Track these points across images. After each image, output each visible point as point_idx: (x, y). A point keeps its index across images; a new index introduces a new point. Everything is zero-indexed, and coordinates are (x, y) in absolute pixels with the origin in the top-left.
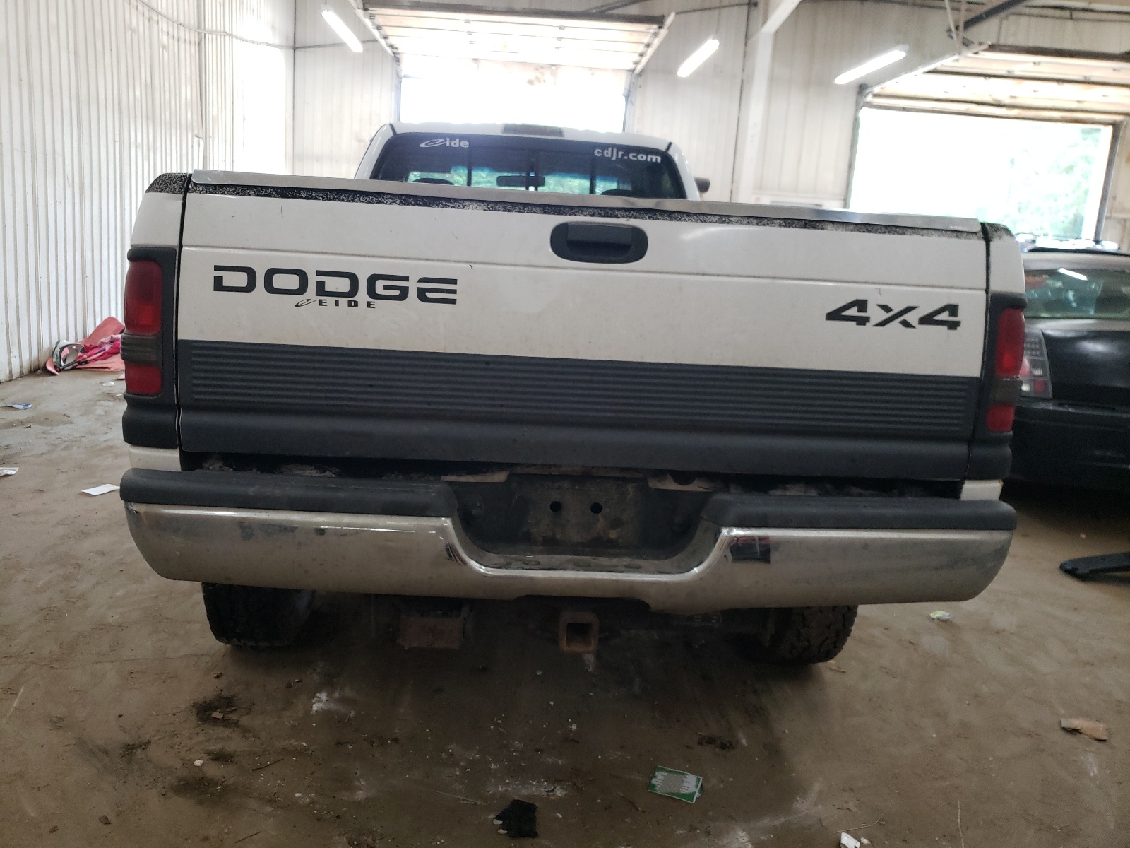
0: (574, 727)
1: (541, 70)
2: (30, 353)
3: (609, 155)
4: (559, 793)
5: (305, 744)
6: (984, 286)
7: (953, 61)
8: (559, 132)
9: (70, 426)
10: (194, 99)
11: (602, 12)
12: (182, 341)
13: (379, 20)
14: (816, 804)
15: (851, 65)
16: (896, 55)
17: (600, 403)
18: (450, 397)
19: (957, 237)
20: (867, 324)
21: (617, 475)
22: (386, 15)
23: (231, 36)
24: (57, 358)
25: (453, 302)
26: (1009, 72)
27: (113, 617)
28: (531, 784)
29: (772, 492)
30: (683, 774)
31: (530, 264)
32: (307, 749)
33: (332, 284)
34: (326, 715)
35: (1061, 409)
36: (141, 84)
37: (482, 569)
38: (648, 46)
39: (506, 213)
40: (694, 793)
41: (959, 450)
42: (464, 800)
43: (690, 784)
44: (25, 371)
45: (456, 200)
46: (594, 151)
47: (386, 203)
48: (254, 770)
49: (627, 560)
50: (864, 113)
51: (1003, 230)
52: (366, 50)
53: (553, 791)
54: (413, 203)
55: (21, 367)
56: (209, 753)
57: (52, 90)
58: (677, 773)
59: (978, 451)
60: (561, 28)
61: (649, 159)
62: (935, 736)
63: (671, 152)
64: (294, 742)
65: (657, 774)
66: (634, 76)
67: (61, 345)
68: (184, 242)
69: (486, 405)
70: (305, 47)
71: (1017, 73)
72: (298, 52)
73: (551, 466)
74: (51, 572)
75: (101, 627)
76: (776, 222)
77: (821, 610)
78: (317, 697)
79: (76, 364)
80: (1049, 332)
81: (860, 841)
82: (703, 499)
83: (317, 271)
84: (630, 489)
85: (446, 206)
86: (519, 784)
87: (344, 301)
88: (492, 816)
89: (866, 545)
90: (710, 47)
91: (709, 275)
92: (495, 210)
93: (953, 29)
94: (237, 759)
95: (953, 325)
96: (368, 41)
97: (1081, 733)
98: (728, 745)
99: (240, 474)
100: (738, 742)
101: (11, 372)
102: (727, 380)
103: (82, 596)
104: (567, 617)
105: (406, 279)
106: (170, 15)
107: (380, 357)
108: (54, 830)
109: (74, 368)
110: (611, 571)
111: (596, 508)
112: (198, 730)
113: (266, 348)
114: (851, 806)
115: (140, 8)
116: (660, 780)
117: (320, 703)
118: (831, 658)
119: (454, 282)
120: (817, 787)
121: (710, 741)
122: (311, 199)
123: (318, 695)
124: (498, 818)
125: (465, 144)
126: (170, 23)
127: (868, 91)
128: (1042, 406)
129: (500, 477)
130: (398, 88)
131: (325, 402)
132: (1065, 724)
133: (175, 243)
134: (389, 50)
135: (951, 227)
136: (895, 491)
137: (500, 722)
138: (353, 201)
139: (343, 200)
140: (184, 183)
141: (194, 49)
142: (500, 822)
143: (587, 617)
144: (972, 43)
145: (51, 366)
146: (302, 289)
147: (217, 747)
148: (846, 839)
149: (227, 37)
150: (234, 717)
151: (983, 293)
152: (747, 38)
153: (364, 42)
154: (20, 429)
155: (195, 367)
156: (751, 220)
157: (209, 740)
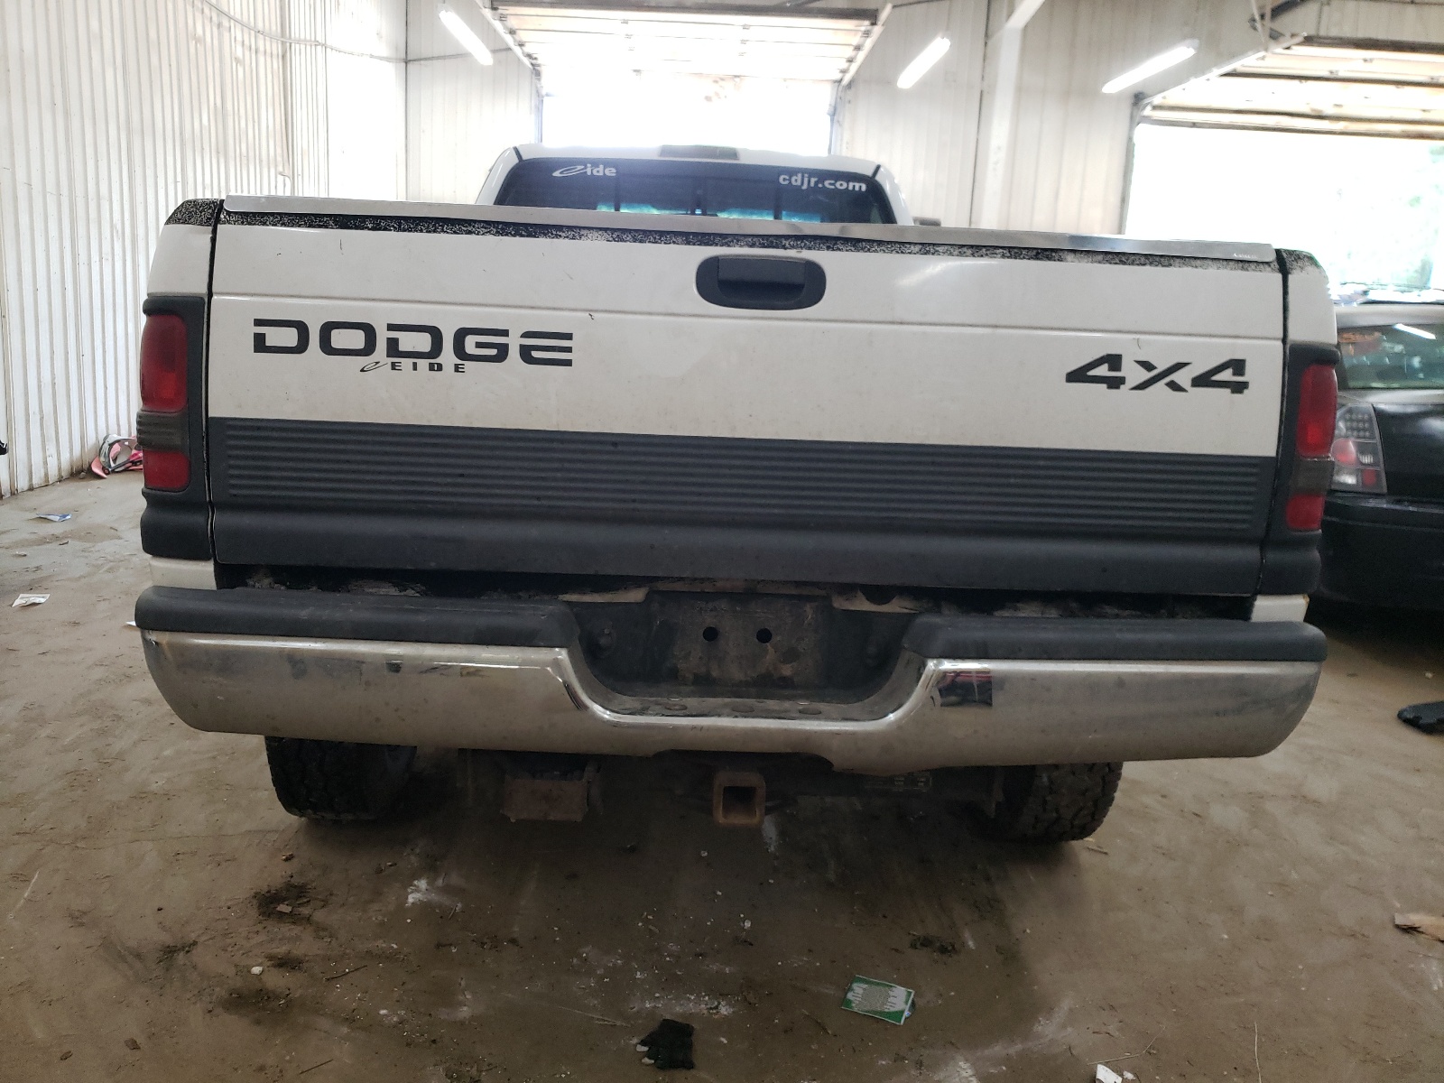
0: (748, 924)
1: (721, 83)
2: (71, 450)
3: (799, 183)
4: (725, 1010)
5: (395, 946)
6: (1281, 335)
7: (1258, 59)
8: (733, 154)
9: (117, 541)
10: (278, 127)
11: (798, 5)
12: (213, 418)
13: (513, 22)
14: (1064, 1026)
15: (1122, 70)
16: (1183, 52)
17: (764, 496)
18: (565, 489)
19: (1243, 268)
20: (1122, 386)
21: (794, 592)
22: (523, 17)
23: (325, 46)
24: (105, 456)
25: (568, 363)
26: (1331, 72)
27: (158, 783)
28: (689, 999)
29: (997, 614)
30: (891, 986)
31: (670, 311)
32: (398, 952)
33: (408, 341)
34: (424, 907)
35: (1398, 507)
36: (209, 109)
37: (607, 715)
38: (858, 48)
39: (637, 244)
40: (902, 1012)
41: (1250, 554)
42: (598, 1019)
43: (898, 999)
44: (65, 474)
45: (570, 228)
46: (779, 176)
47: (478, 234)
48: (328, 980)
49: (804, 704)
50: (1142, 131)
51: (1306, 259)
52: (497, 62)
53: (716, 1008)
54: (513, 232)
55: (60, 469)
56: (270, 958)
57: (94, 118)
58: (878, 984)
59: (1273, 556)
60: (745, 27)
61: (851, 188)
62: (1226, 937)
63: (878, 178)
64: (381, 944)
65: (855, 986)
66: (841, 88)
67: (111, 440)
68: (214, 289)
69: (613, 500)
70: (420, 60)
71: (1342, 74)
72: (410, 66)
73: (702, 580)
74: (81, 726)
75: (141, 795)
76: (998, 251)
77: (1074, 769)
78: (415, 886)
79: (130, 464)
80: (1382, 407)
81: (1122, 1075)
82: (905, 622)
83: (388, 324)
84: (809, 610)
85: (558, 236)
86: (671, 999)
87: (423, 364)
88: (635, 1041)
89: (1120, 681)
90: (938, 48)
91: (908, 323)
92: (623, 240)
93: (1257, 17)
94: (305, 965)
95: (1239, 388)
96: (501, 50)
97: (1423, 933)
98: (950, 948)
99: (295, 593)
100: (964, 944)
101: (46, 475)
102: (933, 463)
103: (120, 756)
104: (724, 778)
105: (505, 333)
106: (245, 19)
107: (471, 438)
108: (65, 1057)
109: (126, 470)
110: (779, 718)
111: (764, 636)
112: (259, 927)
113: (326, 427)
114: (1112, 1029)
115: (207, 11)
116: (858, 994)
117: (419, 892)
118: (1088, 834)
119: (569, 337)
120: (1066, 1004)
121: (926, 942)
122: (380, 229)
123: (416, 882)
124: (643, 1043)
125: (611, 172)
126: (246, 30)
127: (1146, 101)
128: (1372, 503)
129: (636, 595)
130: (539, 109)
131: (402, 498)
132: (1400, 920)
133: (203, 290)
134: (526, 61)
135: (1235, 256)
136: (1163, 611)
137: (650, 917)
138: (435, 231)
139: (421, 231)
140: (214, 211)
141: (277, 64)
142: (646, 1049)
143: (752, 779)
144: (1282, 35)
145: (98, 467)
146: (369, 348)
147: (281, 950)
148: (1103, 1073)
149: (319, 48)
150: (305, 911)
151: (1279, 344)
152: (987, 35)
153: (494, 51)
154: (55, 545)
155: (230, 452)
156: (965, 249)
157: (272, 940)
